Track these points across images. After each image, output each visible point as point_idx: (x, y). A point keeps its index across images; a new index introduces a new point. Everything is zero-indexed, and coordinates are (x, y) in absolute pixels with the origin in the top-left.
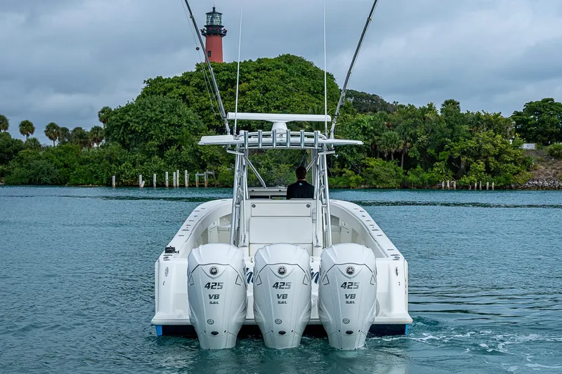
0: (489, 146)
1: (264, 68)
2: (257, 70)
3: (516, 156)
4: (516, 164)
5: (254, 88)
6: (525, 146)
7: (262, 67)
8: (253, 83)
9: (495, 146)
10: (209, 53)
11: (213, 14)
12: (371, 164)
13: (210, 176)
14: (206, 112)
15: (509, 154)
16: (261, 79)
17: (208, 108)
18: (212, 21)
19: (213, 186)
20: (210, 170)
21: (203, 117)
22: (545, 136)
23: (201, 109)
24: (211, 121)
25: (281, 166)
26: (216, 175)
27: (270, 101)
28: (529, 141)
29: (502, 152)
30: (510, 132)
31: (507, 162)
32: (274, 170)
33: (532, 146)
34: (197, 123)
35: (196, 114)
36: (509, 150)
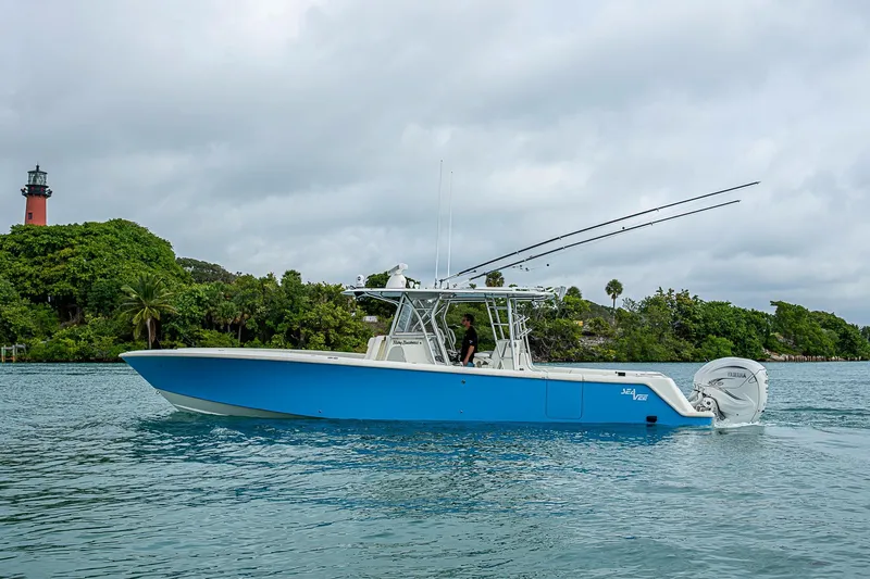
0: (329, 318)
1: (91, 233)
2: (83, 235)
3: (356, 328)
4: (356, 337)
5: (77, 254)
6: (368, 319)
7: (88, 231)
8: (77, 249)
9: (335, 317)
10: (29, 216)
11: (36, 172)
12: (205, 336)
13: (20, 350)
14: (21, 279)
15: (349, 326)
16: (87, 244)
17: (23, 275)
18: (35, 180)
19: (23, 361)
20: (21, 343)
21: (16, 284)
22: (387, 308)
23: (15, 276)
24: (25, 289)
25: (104, 338)
26: (27, 348)
27: (95, 268)
28: (370, 314)
29: (342, 324)
30: (351, 304)
31: (348, 334)
32: (96, 343)
33: (374, 319)
34: (8, 291)
35: (7, 281)
36: (348, 322)
